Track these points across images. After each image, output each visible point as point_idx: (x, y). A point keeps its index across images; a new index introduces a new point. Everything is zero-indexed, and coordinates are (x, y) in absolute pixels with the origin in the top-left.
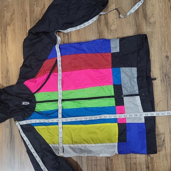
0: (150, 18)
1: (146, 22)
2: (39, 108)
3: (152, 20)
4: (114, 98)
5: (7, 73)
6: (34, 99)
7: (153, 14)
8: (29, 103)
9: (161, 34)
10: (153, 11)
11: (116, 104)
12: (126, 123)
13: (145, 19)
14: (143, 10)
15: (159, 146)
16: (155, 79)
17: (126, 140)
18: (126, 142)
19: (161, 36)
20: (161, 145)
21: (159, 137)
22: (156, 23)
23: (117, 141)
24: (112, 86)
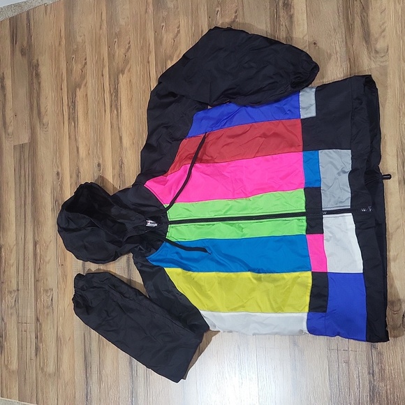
0: (376, 40)
1: (368, 49)
2: (174, 234)
3: (380, 45)
4: (304, 218)
5: (121, 167)
6: (164, 217)
7: (384, 31)
8: (156, 225)
9: (400, 76)
10: (383, 24)
11: (308, 231)
12: (327, 273)
13: (366, 42)
14: (362, 22)
15: (395, 328)
16: (389, 177)
17: (326, 308)
18: (325, 311)
19: (400, 79)
20: (399, 325)
21: (396, 309)
22: (389, 51)
23: (307, 309)
24: (302, 190)
